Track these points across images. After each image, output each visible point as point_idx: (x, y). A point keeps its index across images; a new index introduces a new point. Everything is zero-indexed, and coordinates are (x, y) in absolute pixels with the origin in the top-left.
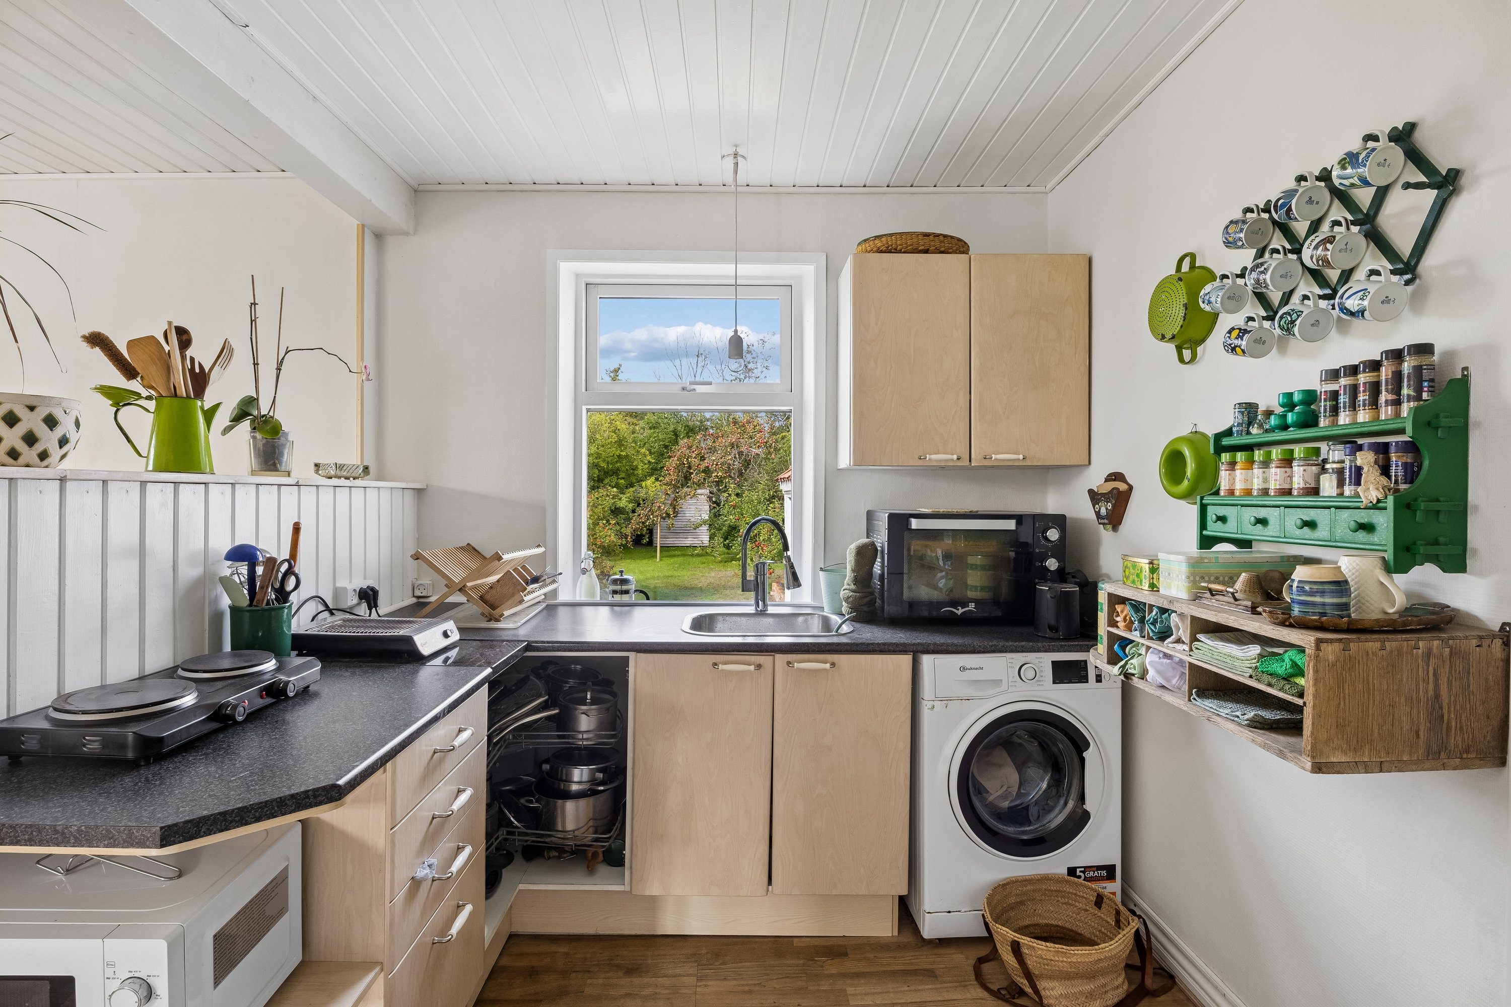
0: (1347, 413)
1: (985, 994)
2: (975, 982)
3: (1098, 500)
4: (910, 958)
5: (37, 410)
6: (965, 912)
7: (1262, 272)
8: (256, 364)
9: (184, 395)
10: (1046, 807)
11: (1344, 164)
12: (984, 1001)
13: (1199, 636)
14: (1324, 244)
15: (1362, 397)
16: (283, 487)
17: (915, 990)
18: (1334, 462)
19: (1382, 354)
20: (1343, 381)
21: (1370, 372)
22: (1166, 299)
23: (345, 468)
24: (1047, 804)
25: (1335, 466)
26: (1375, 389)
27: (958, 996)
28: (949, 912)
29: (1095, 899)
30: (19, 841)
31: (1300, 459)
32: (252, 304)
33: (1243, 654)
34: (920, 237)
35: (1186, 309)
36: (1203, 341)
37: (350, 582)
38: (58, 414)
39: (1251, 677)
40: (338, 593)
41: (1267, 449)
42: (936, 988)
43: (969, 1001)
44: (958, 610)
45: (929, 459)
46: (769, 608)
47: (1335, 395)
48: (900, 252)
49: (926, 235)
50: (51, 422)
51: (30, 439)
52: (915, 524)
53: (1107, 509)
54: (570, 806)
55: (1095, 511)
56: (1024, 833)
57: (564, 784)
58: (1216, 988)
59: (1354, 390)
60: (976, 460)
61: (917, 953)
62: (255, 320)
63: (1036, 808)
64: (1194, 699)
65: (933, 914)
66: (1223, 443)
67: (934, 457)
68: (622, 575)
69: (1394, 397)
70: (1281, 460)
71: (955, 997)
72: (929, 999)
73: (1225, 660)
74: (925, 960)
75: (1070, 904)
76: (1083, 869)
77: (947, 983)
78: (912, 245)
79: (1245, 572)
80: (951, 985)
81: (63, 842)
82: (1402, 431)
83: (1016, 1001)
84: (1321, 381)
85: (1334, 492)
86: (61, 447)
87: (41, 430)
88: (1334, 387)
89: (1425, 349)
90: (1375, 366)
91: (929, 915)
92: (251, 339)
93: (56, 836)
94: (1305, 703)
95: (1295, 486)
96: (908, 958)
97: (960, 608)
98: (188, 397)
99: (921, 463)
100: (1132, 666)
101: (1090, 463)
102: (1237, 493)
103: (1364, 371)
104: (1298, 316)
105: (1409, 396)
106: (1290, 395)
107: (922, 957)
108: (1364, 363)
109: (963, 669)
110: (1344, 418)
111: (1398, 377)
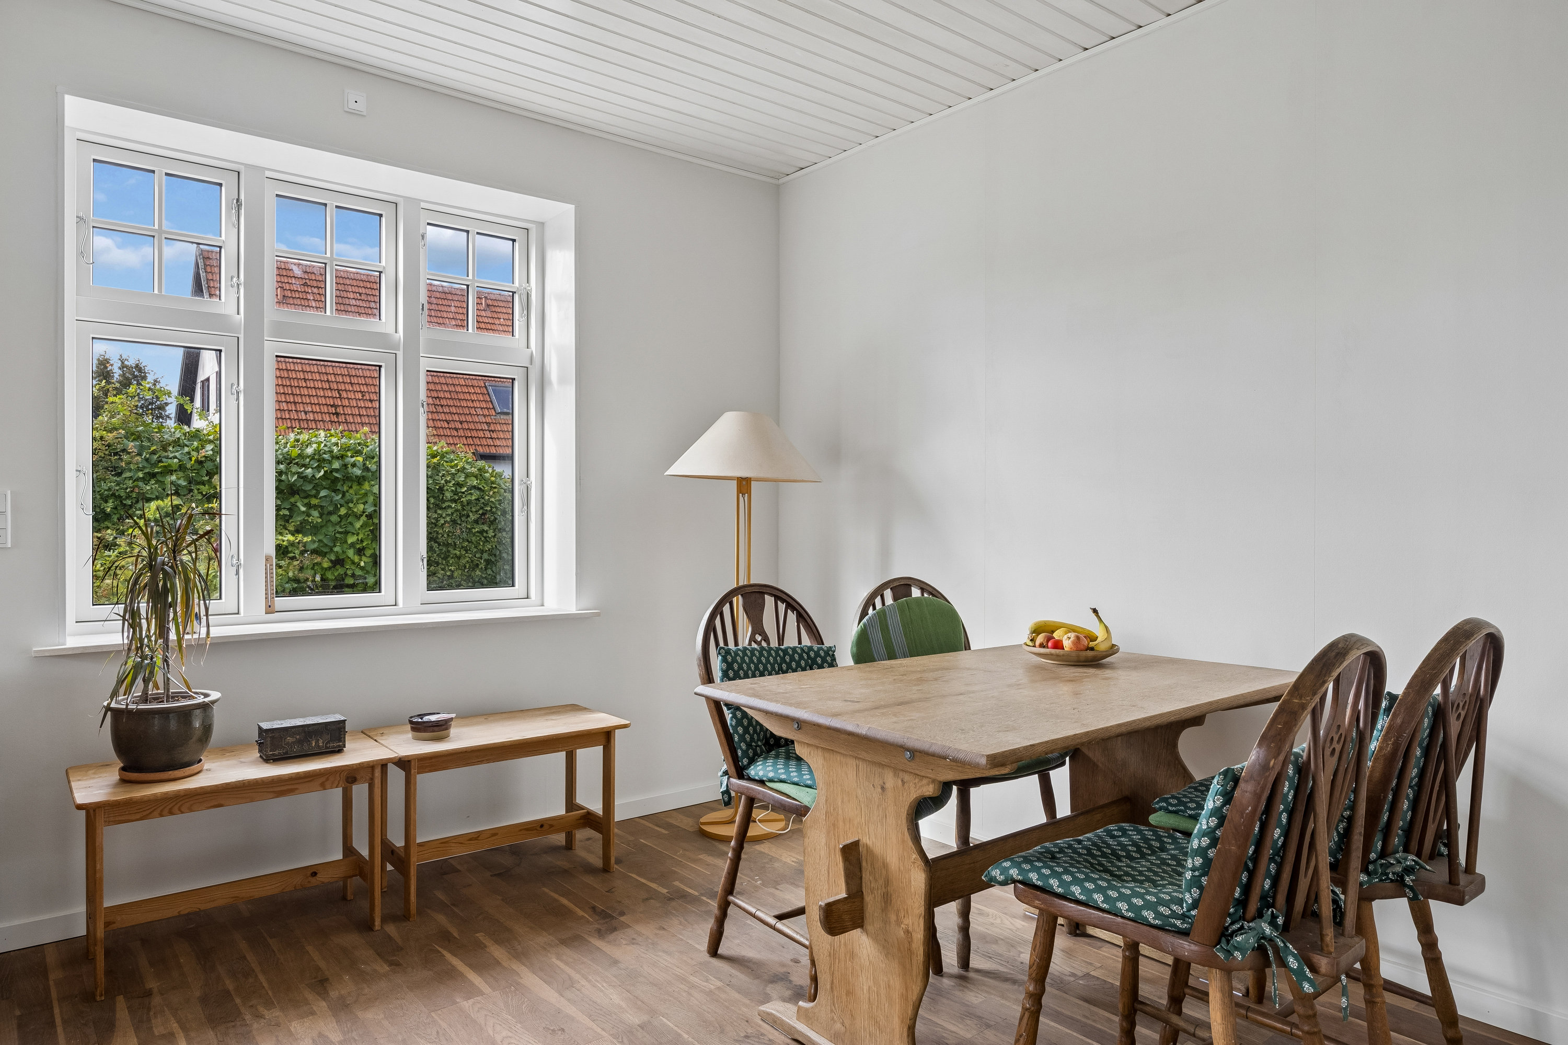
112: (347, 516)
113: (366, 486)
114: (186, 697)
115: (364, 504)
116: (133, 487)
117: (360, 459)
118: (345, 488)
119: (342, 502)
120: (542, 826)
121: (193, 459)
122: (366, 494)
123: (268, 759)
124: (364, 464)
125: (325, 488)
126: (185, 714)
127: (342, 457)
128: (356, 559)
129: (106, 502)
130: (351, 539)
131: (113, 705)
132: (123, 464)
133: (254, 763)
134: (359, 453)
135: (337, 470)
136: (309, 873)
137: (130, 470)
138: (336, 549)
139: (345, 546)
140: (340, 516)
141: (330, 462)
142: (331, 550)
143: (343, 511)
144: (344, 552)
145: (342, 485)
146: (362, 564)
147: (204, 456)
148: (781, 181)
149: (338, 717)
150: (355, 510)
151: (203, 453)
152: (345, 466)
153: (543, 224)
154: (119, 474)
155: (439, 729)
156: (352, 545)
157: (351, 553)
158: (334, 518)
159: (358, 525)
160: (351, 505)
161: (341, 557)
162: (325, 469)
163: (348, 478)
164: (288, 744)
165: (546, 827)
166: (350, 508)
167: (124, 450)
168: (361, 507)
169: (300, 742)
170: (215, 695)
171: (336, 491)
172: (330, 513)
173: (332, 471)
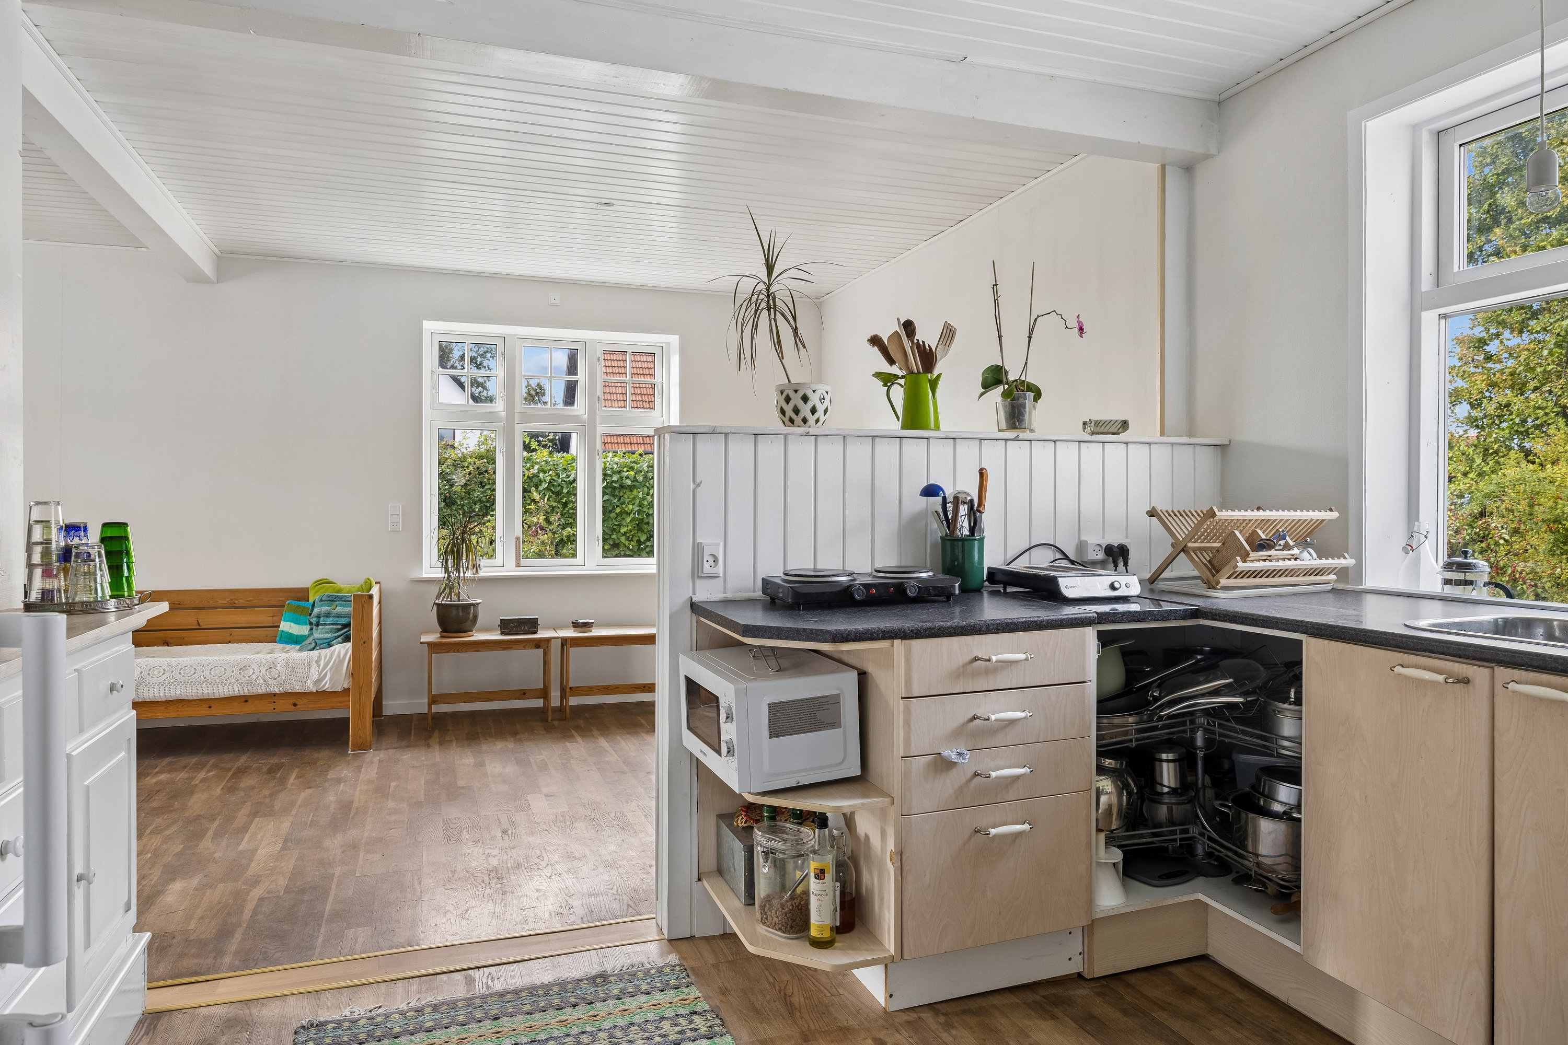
5: (798, 392)
8: (1000, 337)
9: (916, 371)
16: (1009, 442)
23: (1101, 424)
32: (994, 285)
37: (1103, 538)
38: (810, 394)
40: (1081, 546)
50: (805, 399)
51: (796, 411)
54: (1266, 826)
57: (1265, 800)
62: (997, 299)
68: (1466, 558)
86: (813, 414)
87: (801, 404)
92: (995, 315)
98: (919, 372)
112: (621, 513)
113: (635, 492)
114: (467, 600)
115: (633, 504)
116: (491, 495)
117: (632, 473)
118: (621, 494)
119: (618, 504)
120: (644, 687)
121: (526, 476)
122: (634, 498)
123: (502, 634)
124: (635, 477)
125: (607, 494)
126: (466, 607)
127: (620, 472)
128: (627, 543)
129: (475, 504)
130: (623, 530)
131: (437, 602)
132: (486, 480)
133: (499, 635)
134: (632, 468)
135: (615, 482)
136: (522, 693)
137: (489, 484)
138: (613, 537)
139: (619, 534)
140: (616, 513)
141: (611, 476)
142: (610, 537)
143: (618, 510)
144: (618, 539)
145: (619, 492)
146: (631, 547)
147: (533, 474)
148: (821, 300)
149: (537, 617)
150: (626, 509)
151: (532, 471)
152: (622, 478)
153: (669, 343)
154: (483, 487)
155: (586, 626)
156: (624, 534)
157: (623, 539)
158: (613, 515)
159: (628, 520)
160: (624, 506)
161: (617, 542)
162: (608, 481)
163: (622, 487)
164: (511, 627)
165: (647, 688)
166: (623, 509)
167: (486, 471)
168: (631, 507)
169: (515, 627)
170: (479, 601)
171: (614, 496)
172: (610, 511)
173: (613, 482)
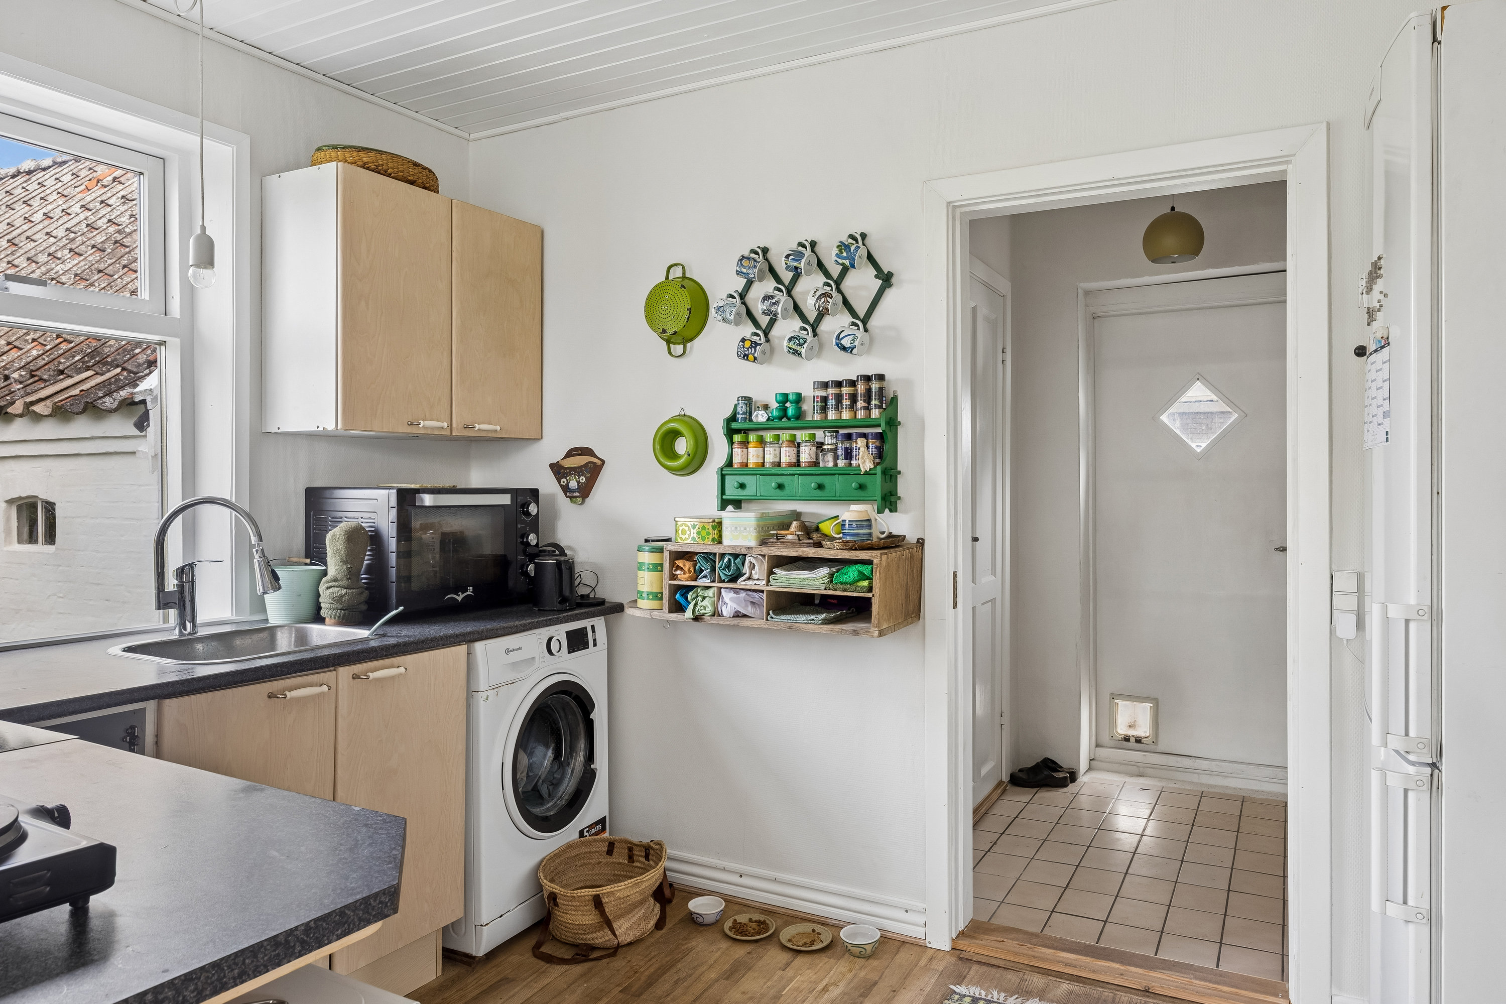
0: (833, 412)
1: (566, 967)
2: (548, 965)
3: (566, 473)
4: (475, 981)
6: (513, 909)
7: (774, 303)
10: (554, 782)
11: (841, 249)
12: (570, 972)
13: (775, 570)
14: (825, 296)
15: (846, 402)
17: (510, 998)
18: (828, 444)
19: (858, 376)
20: (832, 391)
21: (849, 386)
22: (670, 300)
24: (554, 778)
25: (829, 447)
26: (853, 398)
27: (549, 980)
28: (501, 917)
29: (607, 848)
30: (226, 983)
31: (806, 442)
33: (814, 576)
34: (411, 165)
35: (690, 313)
36: (691, 340)
39: (825, 589)
41: (760, 433)
42: (525, 986)
43: (559, 979)
44: (459, 596)
45: (423, 426)
46: (199, 629)
47: (825, 399)
48: (389, 176)
49: (416, 164)
52: (428, 500)
53: (578, 482)
55: (561, 486)
56: (548, 810)
58: (715, 868)
59: (839, 398)
60: (457, 429)
61: (476, 976)
63: (545, 786)
64: (772, 618)
65: (490, 925)
66: (732, 426)
67: (428, 423)
69: (866, 405)
70: (789, 441)
71: (546, 982)
72: (529, 996)
73: (801, 583)
74: (488, 975)
75: (586, 864)
76: (588, 829)
77: (528, 978)
78: (403, 172)
79: (795, 521)
80: (531, 978)
81: (286, 956)
82: (879, 426)
83: (590, 957)
84: (814, 389)
85: (831, 464)
88: (823, 394)
89: (881, 377)
90: (853, 383)
91: (487, 926)
93: (277, 952)
94: (873, 595)
95: (783, 460)
96: (473, 983)
97: (460, 593)
99: (410, 430)
100: (702, 608)
101: (542, 438)
102: (750, 466)
103: (846, 386)
104: (805, 342)
105: (875, 405)
106: (786, 395)
107: (485, 975)
108: (846, 380)
109: (508, 651)
110: (832, 415)
111: (869, 391)
